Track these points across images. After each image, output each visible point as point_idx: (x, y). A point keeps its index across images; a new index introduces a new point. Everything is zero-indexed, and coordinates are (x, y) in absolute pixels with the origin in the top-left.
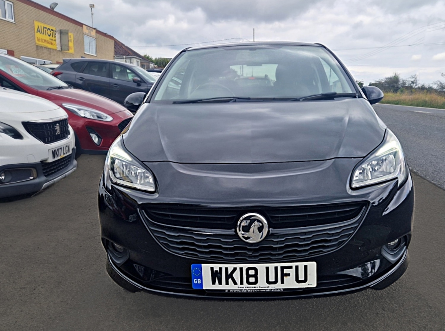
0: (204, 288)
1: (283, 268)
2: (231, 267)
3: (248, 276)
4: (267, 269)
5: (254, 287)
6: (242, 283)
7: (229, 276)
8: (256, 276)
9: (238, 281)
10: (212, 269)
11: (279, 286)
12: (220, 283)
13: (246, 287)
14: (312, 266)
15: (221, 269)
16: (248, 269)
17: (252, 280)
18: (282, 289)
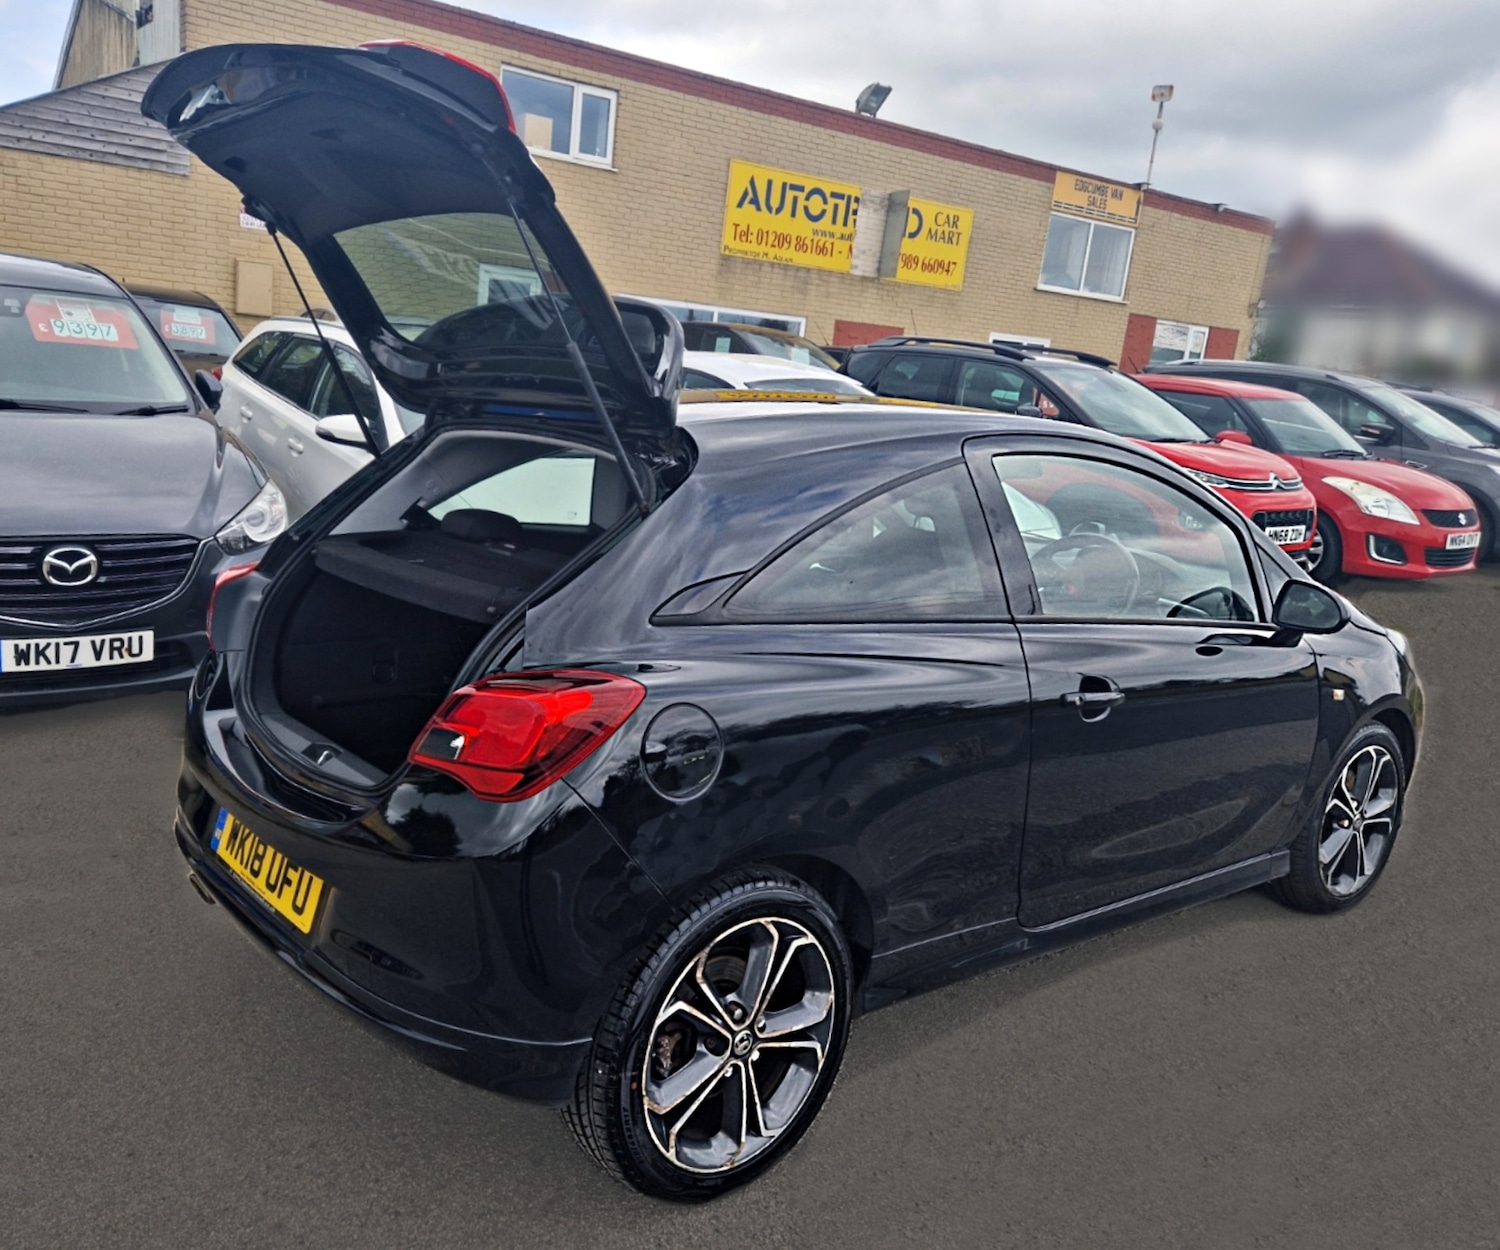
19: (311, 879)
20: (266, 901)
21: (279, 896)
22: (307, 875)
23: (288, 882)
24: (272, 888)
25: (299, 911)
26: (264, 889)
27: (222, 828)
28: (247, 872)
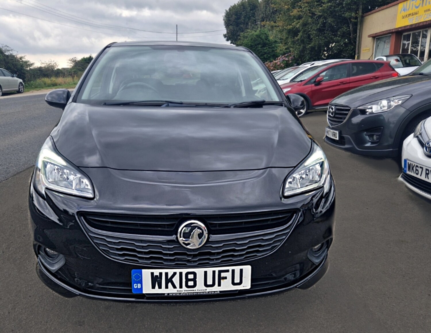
0: (144, 292)
1: (220, 272)
2: (170, 272)
3: (187, 280)
4: (206, 273)
5: (193, 290)
6: (181, 287)
7: (169, 280)
8: (194, 280)
9: (177, 285)
10: (152, 274)
11: (216, 289)
12: (160, 287)
13: (184, 290)
14: (247, 269)
15: (161, 274)
16: (187, 274)
17: (191, 283)
18: (219, 291)
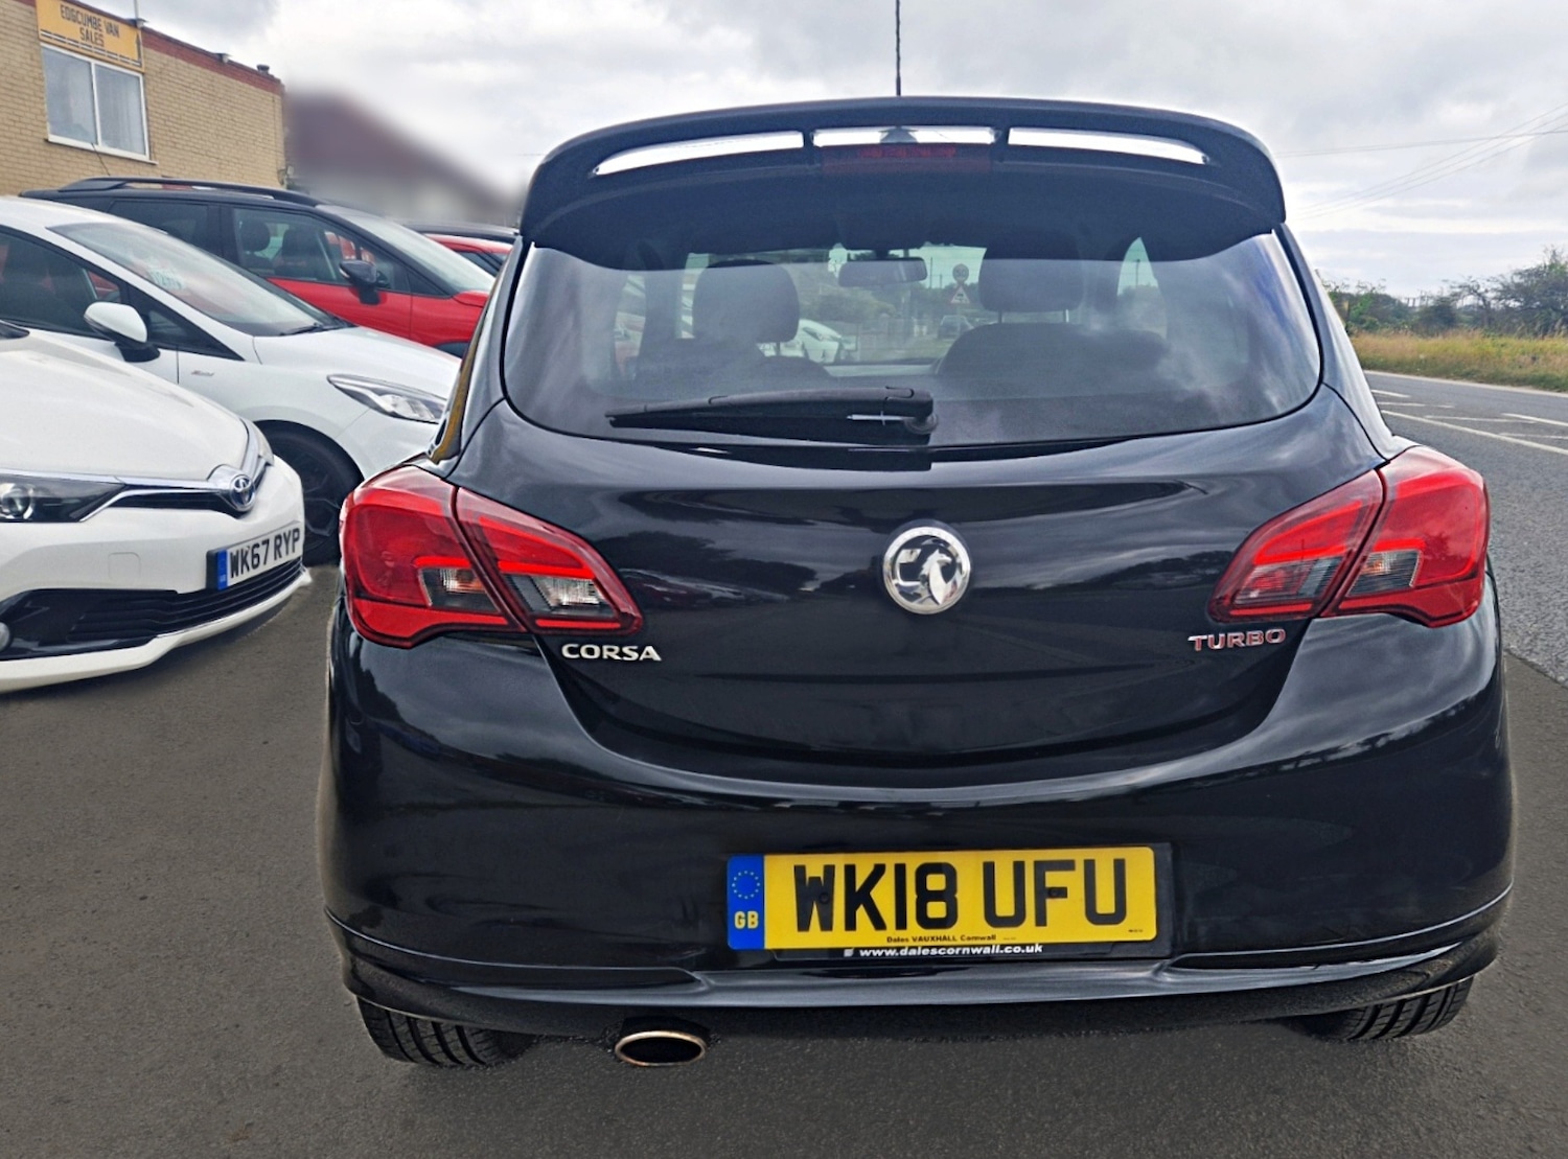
19: (1119, 866)
20: (1003, 947)
21: (1041, 920)
22: (1104, 858)
23: (1061, 893)
24: (1017, 920)
25: (1118, 916)
26: (990, 930)
27: (758, 904)
28: (914, 928)
